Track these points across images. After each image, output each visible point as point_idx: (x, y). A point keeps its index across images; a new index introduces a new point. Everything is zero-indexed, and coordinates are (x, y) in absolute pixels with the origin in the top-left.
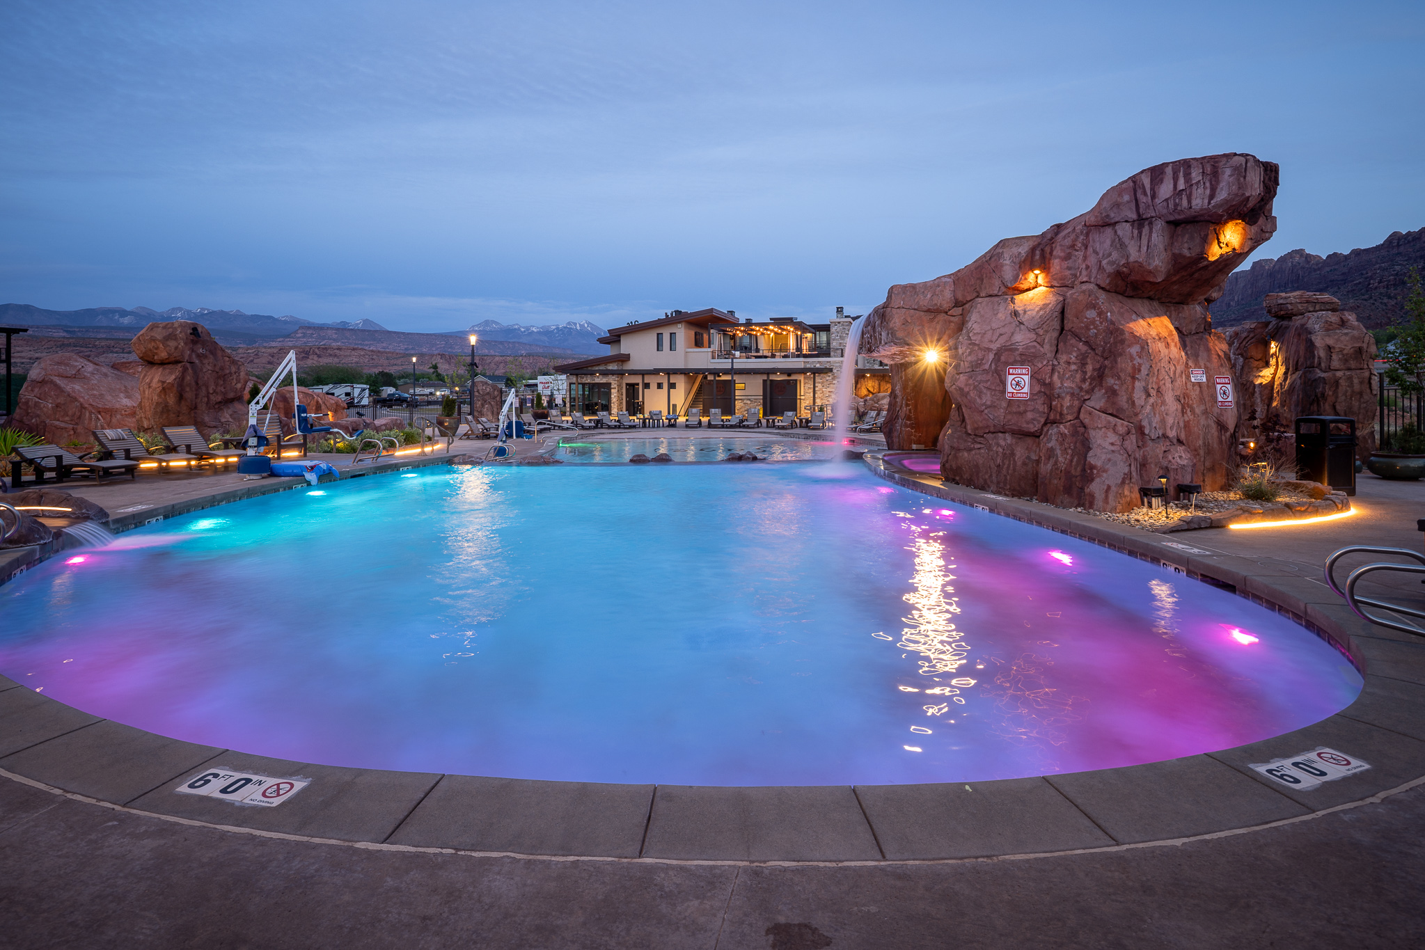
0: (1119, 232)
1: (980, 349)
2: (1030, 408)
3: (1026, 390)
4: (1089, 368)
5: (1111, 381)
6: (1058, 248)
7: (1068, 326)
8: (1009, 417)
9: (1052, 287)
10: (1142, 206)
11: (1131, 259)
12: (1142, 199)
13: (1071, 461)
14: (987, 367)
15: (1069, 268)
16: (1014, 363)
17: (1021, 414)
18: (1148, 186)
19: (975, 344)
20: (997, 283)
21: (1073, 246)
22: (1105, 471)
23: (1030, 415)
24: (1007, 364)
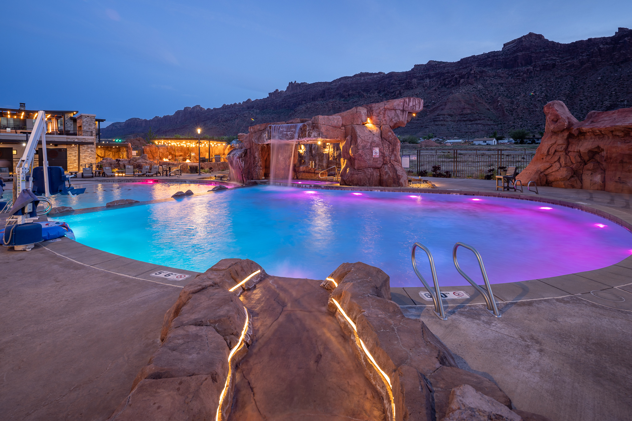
0: (397, 112)
1: (365, 141)
2: (379, 160)
3: (378, 155)
4: (390, 148)
5: (395, 152)
6: (374, 113)
7: (383, 136)
8: (373, 163)
9: (373, 124)
10: (405, 107)
11: (401, 120)
12: (406, 105)
13: (393, 174)
14: (368, 147)
15: (379, 119)
16: (375, 146)
17: (376, 162)
18: (408, 102)
19: (363, 140)
20: (360, 121)
21: (379, 113)
22: (403, 176)
23: (379, 162)
24: (373, 147)
